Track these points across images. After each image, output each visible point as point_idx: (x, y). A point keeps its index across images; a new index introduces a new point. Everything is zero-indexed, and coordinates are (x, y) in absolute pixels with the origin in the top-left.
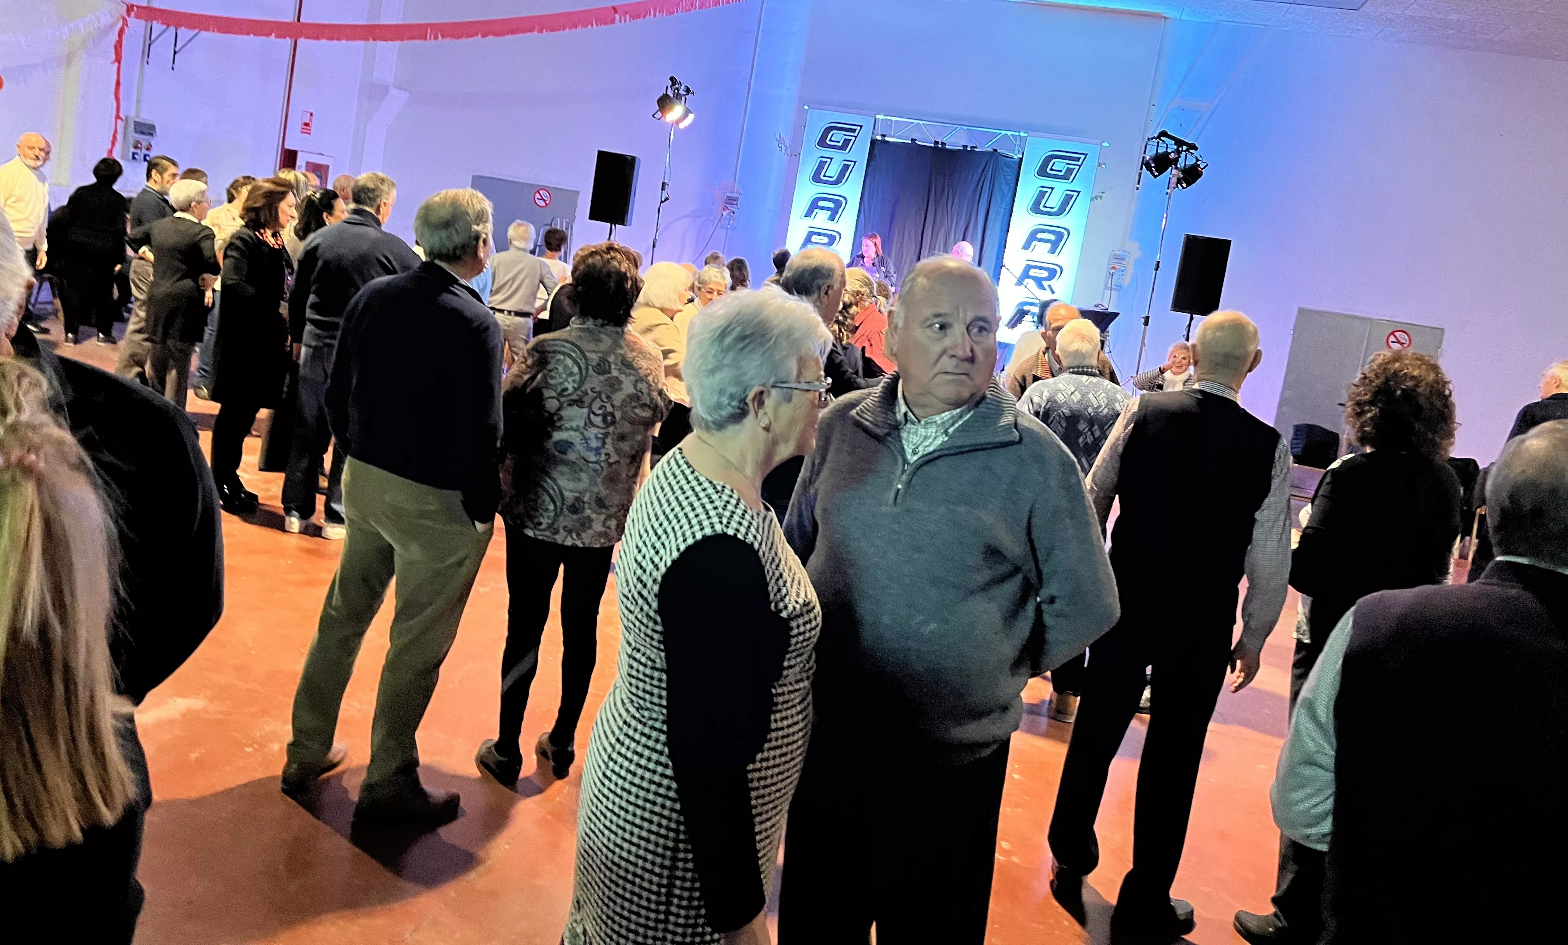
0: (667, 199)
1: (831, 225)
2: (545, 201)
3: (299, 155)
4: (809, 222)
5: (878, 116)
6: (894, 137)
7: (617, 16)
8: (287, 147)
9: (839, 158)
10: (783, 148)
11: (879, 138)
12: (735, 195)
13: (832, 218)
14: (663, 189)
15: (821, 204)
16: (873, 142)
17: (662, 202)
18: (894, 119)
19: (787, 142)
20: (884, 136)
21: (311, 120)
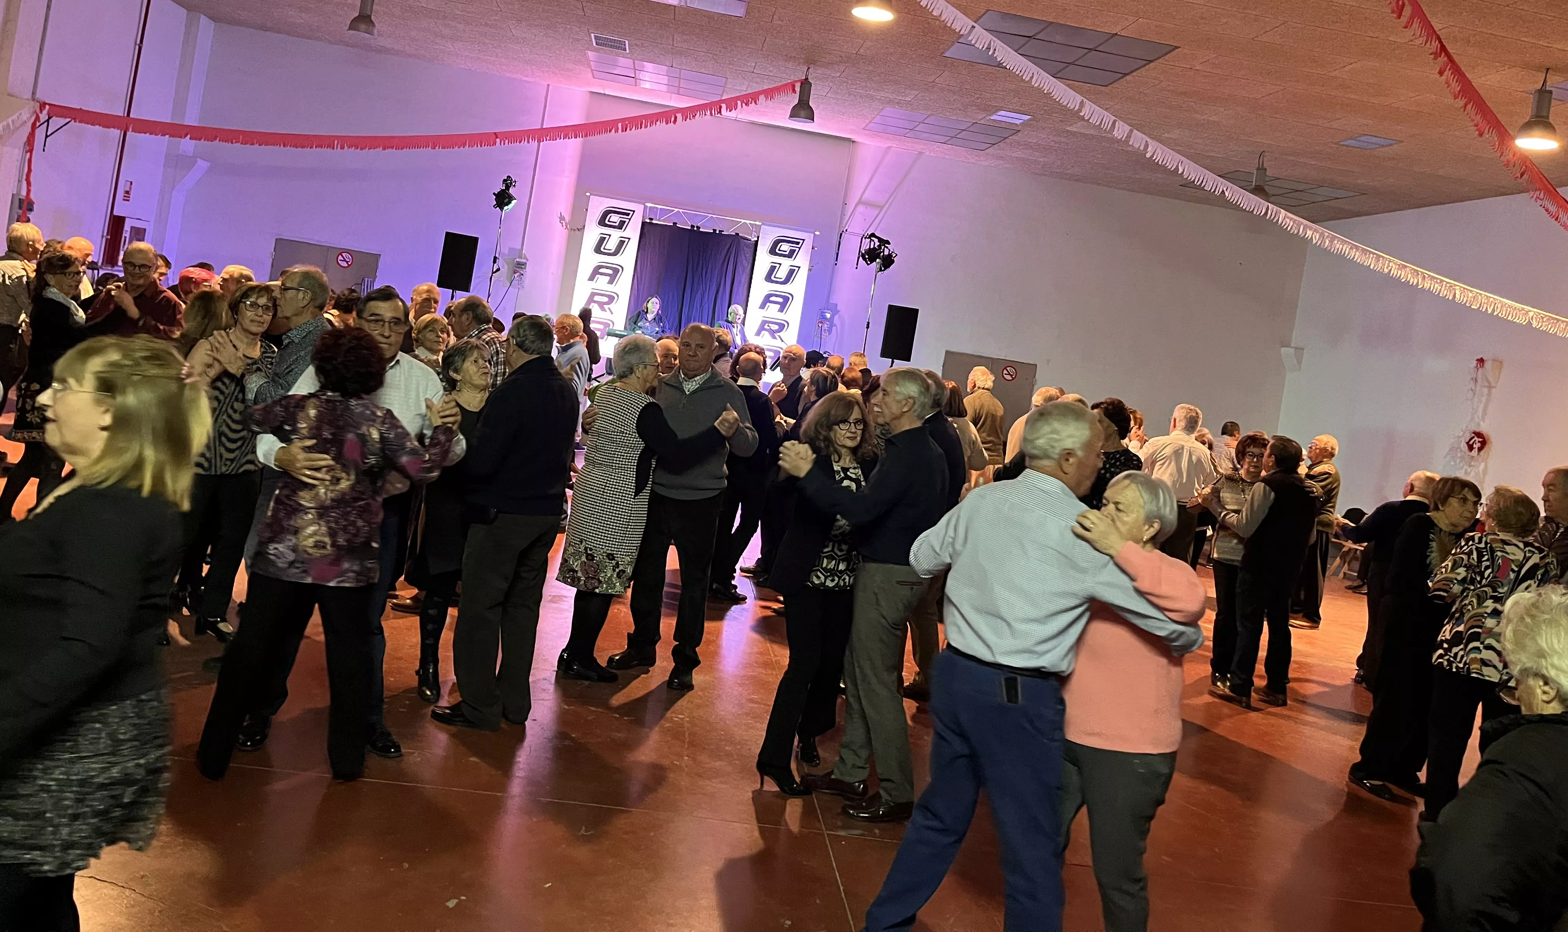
0: (498, 270)
1: (611, 288)
2: (347, 262)
3: (127, 220)
4: (592, 284)
5: (646, 204)
6: (659, 220)
7: (498, 140)
8: (115, 213)
9: (615, 236)
10: (564, 224)
11: (648, 221)
12: (524, 261)
13: (611, 282)
14: (495, 262)
15: (602, 270)
16: (644, 223)
17: (493, 273)
18: (659, 207)
19: (567, 220)
20: (651, 219)
21: (130, 188)
